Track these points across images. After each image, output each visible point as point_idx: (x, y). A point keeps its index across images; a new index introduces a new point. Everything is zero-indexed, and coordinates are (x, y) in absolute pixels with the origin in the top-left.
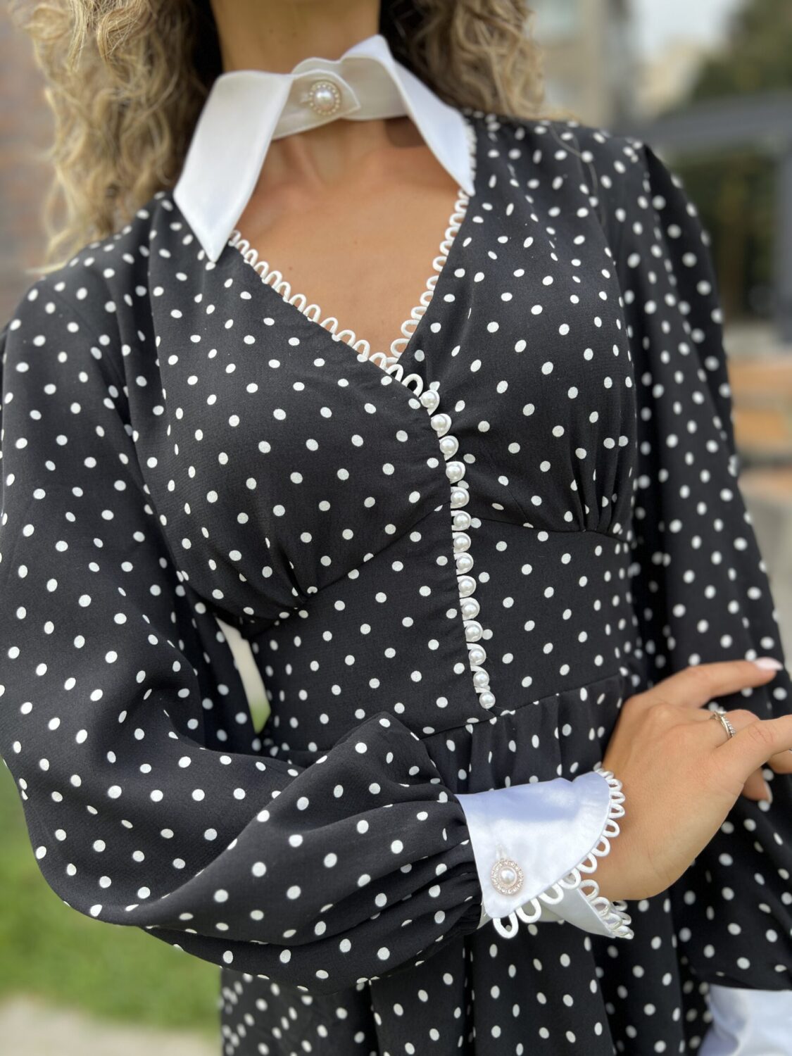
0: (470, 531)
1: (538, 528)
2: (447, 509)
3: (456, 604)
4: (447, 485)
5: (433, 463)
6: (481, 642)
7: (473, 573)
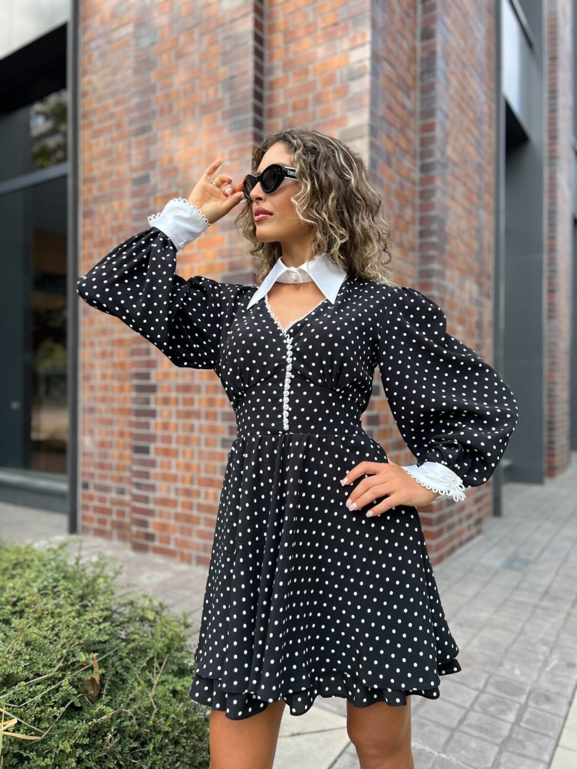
0: (291, 378)
1: (311, 382)
2: (285, 370)
3: (282, 397)
4: (287, 364)
5: (284, 357)
6: (288, 410)
7: (289, 390)
